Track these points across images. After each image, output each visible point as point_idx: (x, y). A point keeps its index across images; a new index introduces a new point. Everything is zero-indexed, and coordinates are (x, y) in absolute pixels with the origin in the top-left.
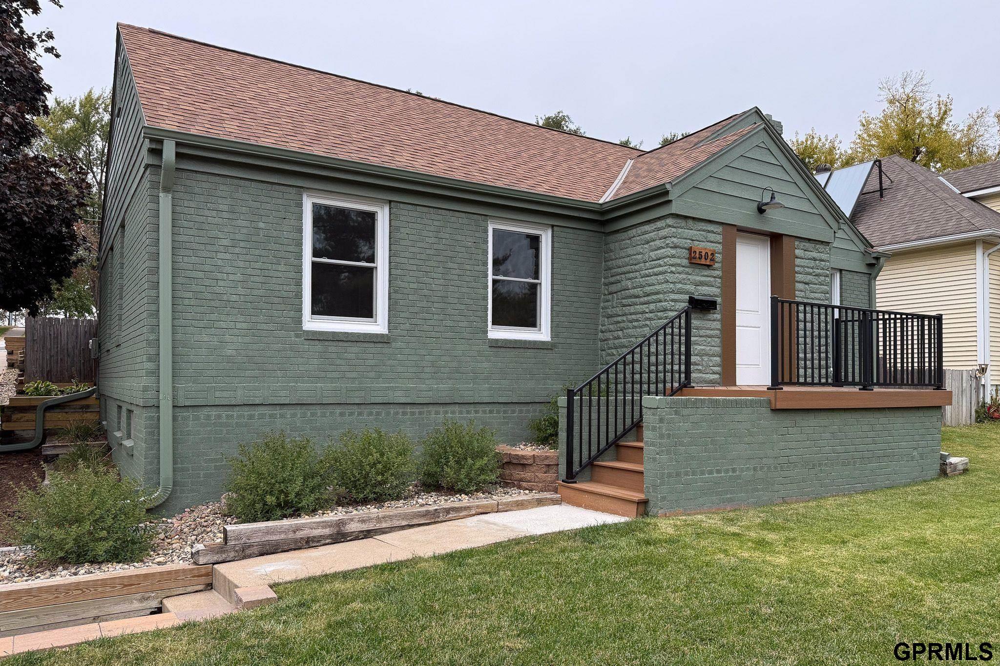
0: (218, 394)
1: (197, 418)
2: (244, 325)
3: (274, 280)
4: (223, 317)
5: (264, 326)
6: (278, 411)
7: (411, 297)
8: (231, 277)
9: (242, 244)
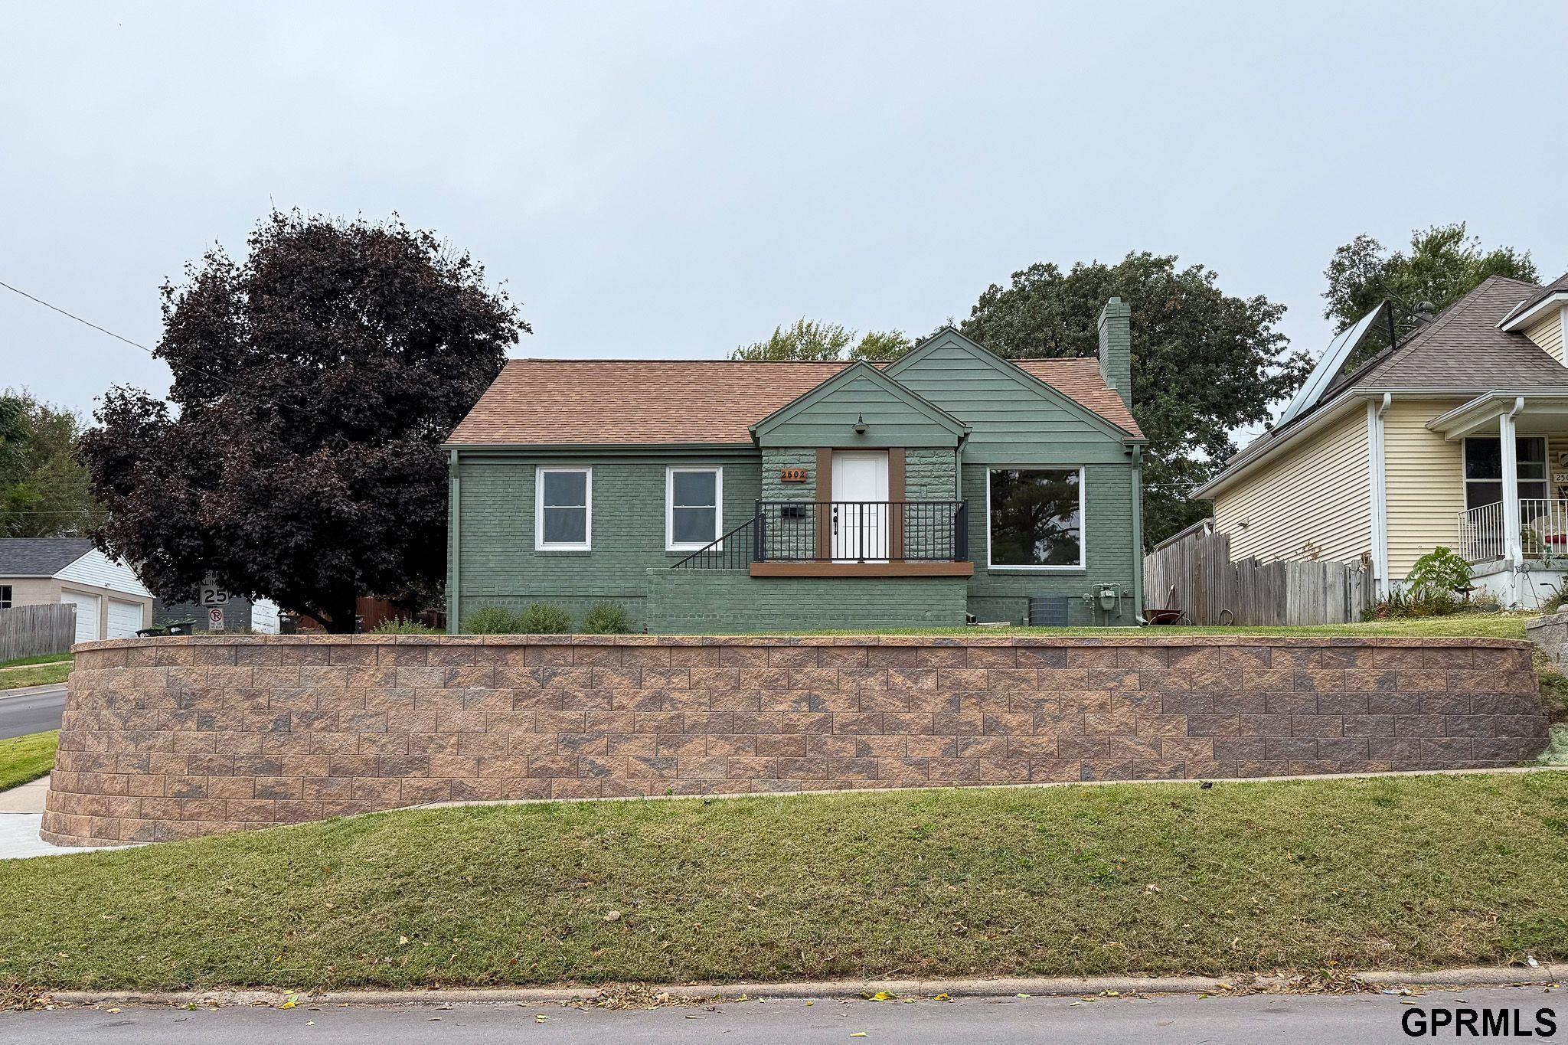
0: (485, 589)
1: (474, 603)
2: (500, 550)
3: (517, 522)
4: (488, 546)
5: (511, 550)
6: (519, 600)
7: (605, 526)
8: (493, 522)
9: (499, 503)
